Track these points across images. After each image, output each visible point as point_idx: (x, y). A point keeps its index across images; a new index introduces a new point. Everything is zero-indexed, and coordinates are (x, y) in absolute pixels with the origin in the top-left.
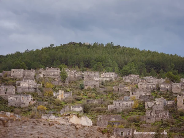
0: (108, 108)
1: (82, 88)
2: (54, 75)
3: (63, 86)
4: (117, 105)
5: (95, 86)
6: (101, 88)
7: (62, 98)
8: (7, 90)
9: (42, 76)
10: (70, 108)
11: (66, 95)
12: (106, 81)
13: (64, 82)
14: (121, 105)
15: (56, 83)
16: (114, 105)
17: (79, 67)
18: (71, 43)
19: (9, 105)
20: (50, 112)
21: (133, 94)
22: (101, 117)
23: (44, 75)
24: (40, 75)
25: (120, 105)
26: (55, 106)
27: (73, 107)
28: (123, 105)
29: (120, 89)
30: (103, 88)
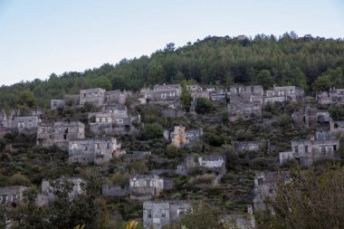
0: (281, 158)
1: (225, 120)
2: (169, 99)
3: (185, 117)
4: (301, 151)
5: (253, 115)
6: (266, 117)
7: (181, 143)
8: (67, 131)
9: (143, 101)
10: (197, 161)
11: (191, 135)
12: (276, 103)
13: (188, 111)
14: (310, 150)
15: (172, 114)
16: (294, 151)
17: (223, 82)
18: (208, 39)
19: (71, 160)
20: (154, 171)
21: (336, 126)
22: (262, 177)
23: (148, 100)
24: (140, 99)
25: (306, 151)
26: (166, 159)
27: (203, 159)
28: (313, 150)
29: (307, 118)
30: (270, 117)
